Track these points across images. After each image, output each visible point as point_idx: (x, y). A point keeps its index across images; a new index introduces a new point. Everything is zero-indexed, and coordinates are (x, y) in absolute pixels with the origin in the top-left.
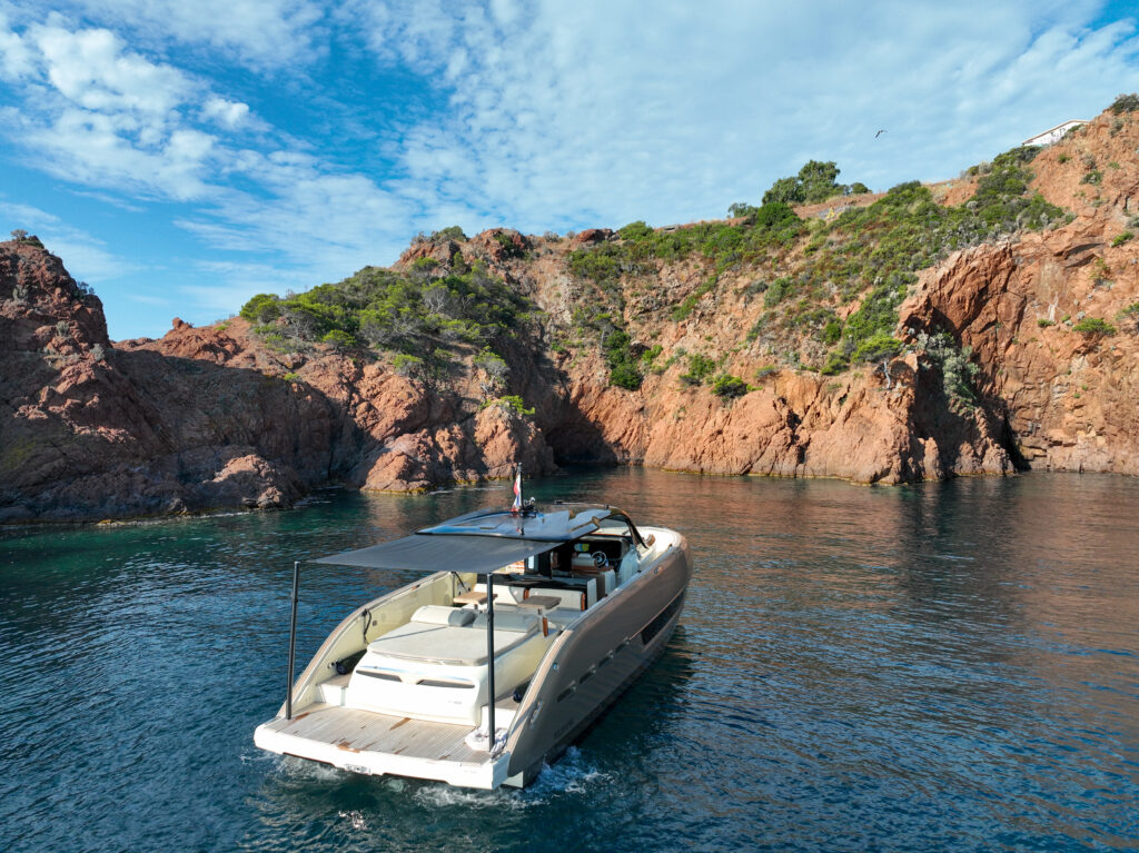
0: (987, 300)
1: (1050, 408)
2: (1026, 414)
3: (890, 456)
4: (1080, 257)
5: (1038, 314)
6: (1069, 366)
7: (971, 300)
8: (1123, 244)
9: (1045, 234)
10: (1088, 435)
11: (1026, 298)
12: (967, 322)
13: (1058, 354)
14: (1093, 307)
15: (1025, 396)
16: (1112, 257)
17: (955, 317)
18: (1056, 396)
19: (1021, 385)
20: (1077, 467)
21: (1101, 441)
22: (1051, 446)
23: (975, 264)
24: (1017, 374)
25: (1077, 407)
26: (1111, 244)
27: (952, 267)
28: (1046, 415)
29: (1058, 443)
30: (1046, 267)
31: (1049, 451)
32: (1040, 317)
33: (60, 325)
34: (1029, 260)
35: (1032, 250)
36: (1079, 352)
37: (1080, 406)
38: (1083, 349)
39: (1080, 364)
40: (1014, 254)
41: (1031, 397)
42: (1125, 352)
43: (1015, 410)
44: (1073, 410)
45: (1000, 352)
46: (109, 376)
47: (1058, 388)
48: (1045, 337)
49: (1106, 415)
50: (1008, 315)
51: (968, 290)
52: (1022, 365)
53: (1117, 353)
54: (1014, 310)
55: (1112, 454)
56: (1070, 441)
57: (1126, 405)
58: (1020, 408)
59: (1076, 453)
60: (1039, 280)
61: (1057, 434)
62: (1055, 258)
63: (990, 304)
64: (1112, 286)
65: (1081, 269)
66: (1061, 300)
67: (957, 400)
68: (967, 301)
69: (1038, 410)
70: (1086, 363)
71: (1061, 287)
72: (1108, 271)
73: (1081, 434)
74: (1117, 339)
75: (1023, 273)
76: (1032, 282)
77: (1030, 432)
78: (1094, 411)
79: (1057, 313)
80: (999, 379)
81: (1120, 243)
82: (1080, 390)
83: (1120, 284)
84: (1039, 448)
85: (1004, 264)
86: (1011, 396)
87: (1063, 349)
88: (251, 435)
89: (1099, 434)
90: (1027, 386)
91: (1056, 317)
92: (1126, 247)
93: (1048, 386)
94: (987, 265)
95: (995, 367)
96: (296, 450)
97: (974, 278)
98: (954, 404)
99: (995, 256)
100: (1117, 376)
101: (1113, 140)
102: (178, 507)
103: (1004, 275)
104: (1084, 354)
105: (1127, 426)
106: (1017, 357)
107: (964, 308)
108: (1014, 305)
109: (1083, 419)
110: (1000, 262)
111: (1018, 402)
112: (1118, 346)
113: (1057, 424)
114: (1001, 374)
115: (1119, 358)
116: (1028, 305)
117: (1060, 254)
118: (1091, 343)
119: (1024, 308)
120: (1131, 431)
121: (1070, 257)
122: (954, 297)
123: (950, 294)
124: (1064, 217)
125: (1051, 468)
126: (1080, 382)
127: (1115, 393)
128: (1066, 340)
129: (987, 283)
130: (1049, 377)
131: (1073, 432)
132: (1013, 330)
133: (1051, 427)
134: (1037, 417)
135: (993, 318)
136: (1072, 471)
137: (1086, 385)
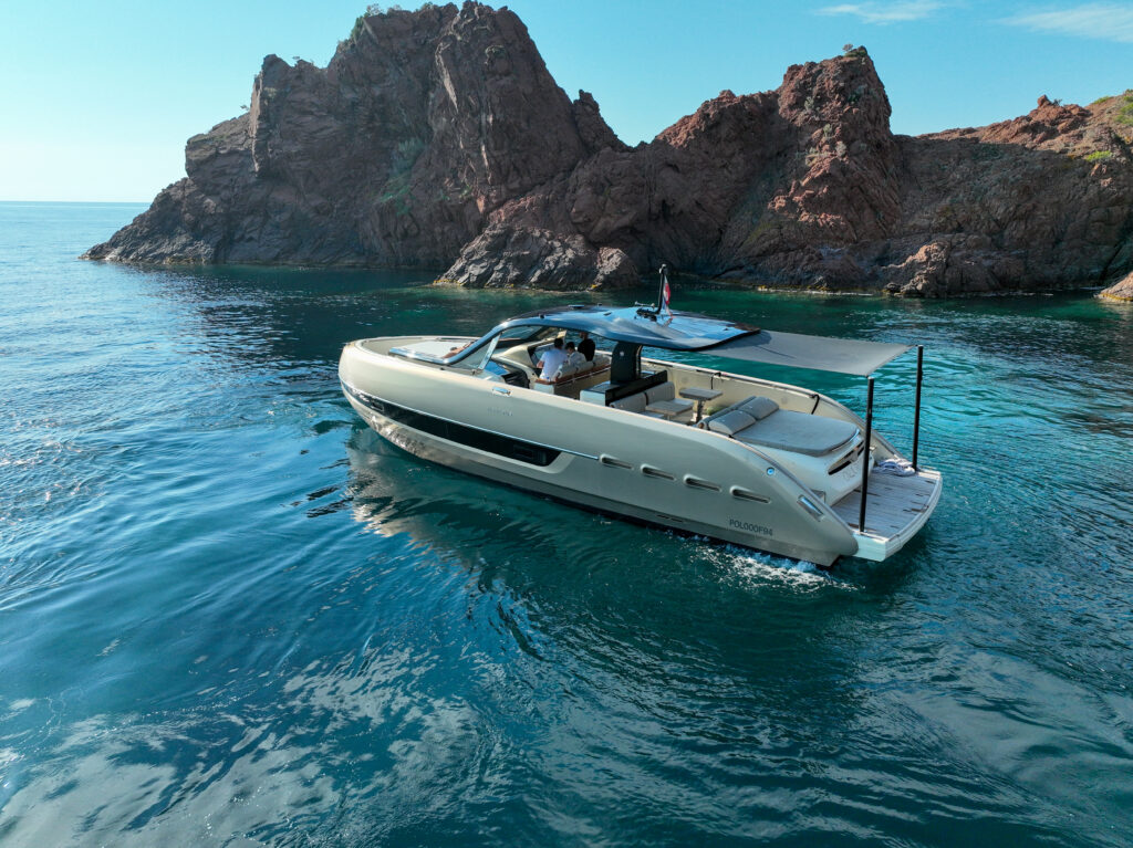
33: (827, 127)
46: (844, 170)
88: (993, 224)
96: (1058, 241)
102: (820, 283)
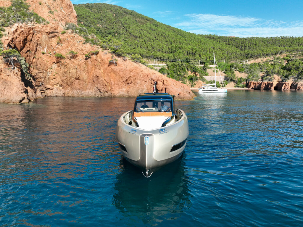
0: (26, 43)
1: (46, 79)
2: (40, 80)
3: (22, 93)
4: (53, 35)
5: (41, 50)
6: (52, 67)
7: (23, 41)
8: (64, 34)
9: (42, 26)
10: (57, 86)
11: (38, 44)
12: (22, 49)
13: (48, 63)
14: (58, 50)
15: (39, 75)
16: (62, 37)
17: (19, 47)
18: (48, 75)
19: (38, 71)
20: (55, 95)
21: (61, 88)
22: (47, 90)
23: (22, 29)
24: (37, 68)
25: (54, 78)
26: (61, 33)
27: (16, 29)
28: (45, 81)
29: (49, 89)
30: (44, 36)
31: (46, 91)
32: (42, 51)
34: (38, 32)
35: (39, 30)
36: (54, 63)
37: (55, 78)
38: (56, 62)
39: (55, 66)
40: (34, 29)
41: (41, 75)
42: (68, 64)
43: (36, 79)
44: (53, 79)
45: (31, 60)
47: (49, 73)
48: (44, 57)
49: (63, 81)
50: (33, 49)
51: (21, 38)
52: (38, 65)
53: (66, 64)
54: (35, 47)
55: (64, 91)
56: (53, 88)
57: (69, 78)
58: (38, 78)
59: (54, 91)
60: (42, 39)
61: (49, 86)
62: (46, 34)
63: (28, 44)
64: (62, 45)
65: (53, 39)
66: (48, 47)
67: (27, 75)
68: (22, 42)
69: (43, 79)
70: (56, 66)
71: (48, 43)
72: (60, 41)
73: (55, 86)
74: (66, 60)
75: (36, 36)
76: (40, 39)
77: (41, 86)
78: (59, 80)
79: (47, 50)
80: (31, 69)
81: (63, 33)
82: (55, 73)
83: (64, 45)
84: (43, 90)
85: (31, 32)
86: (35, 75)
87: (50, 61)
89: (60, 86)
90: (40, 72)
91: (47, 52)
92: (65, 35)
93: (46, 72)
94: (26, 31)
95: (30, 65)
97: (23, 34)
98: (26, 76)
99: (28, 29)
100: (66, 70)
101: (54, 3)
103: (31, 35)
104: (56, 63)
105: (69, 84)
106: (37, 62)
107: (20, 44)
108: (35, 46)
109: (56, 82)
110: (30, 31)
111: (38, 76)
112: (66, 62)
113: (48, 83)
114: (32, 67)
115: (66, 65)
116: (38, 47)
117: (47, 33)
118: (58, 60)
119: (37, 47)
120: (70, 85)
121: (50, 34)
122: (18, 39)
123: (16, 38)
124: (46, 22)
125: (47, 96)
126: (55, 71)
127: (65, 75)
128: (50, 59)
129: (27, 37)
130: (46, 69)
131: (53, 86)
132: (34, 54)
133: (47, 84)
134: (43, 81)
135: (29, 49)
136: (54, 96)
137: (56, 72)
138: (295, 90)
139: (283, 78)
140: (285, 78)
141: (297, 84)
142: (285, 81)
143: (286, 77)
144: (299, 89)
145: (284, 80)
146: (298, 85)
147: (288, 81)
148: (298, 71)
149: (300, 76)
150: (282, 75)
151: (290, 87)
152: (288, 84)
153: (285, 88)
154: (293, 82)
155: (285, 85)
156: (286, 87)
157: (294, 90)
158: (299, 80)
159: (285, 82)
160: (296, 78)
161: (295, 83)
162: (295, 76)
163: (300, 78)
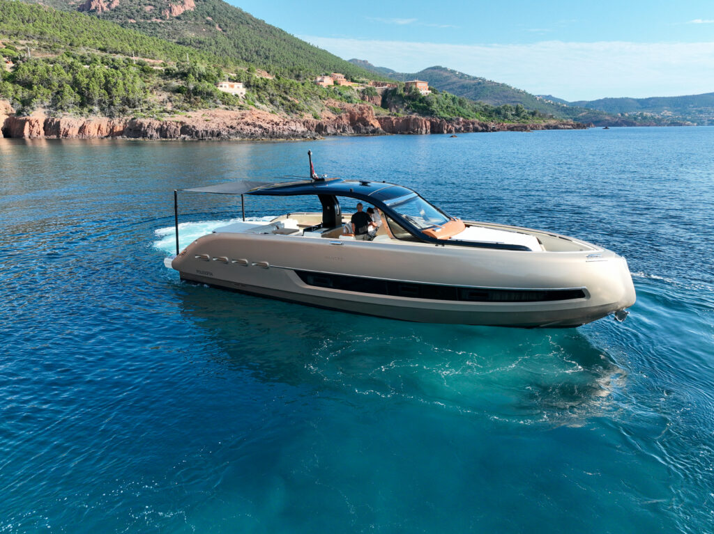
138: (58, 136)
139: (19, 106)
140: (24, 106)
141: (58, 123)
142: (25, 113)
143: (26, 103)
144: (66, 135)
145: (23, 110)
146: (62, 126)
147: (33, 113)
148: (51, 89)
149: (59, 104)
150: (14, 98)
151: (44, 128)
152: (37, 121)
153: (31, 132)
154: (46, 117)
155: (30, 124)
156: (35, 130)
157: (55, 137)
158: (60, 114)
159: (28, 118)
160: (51, 106)
161: (53, 120)
162: (47, 103)
163: (62, 108)
